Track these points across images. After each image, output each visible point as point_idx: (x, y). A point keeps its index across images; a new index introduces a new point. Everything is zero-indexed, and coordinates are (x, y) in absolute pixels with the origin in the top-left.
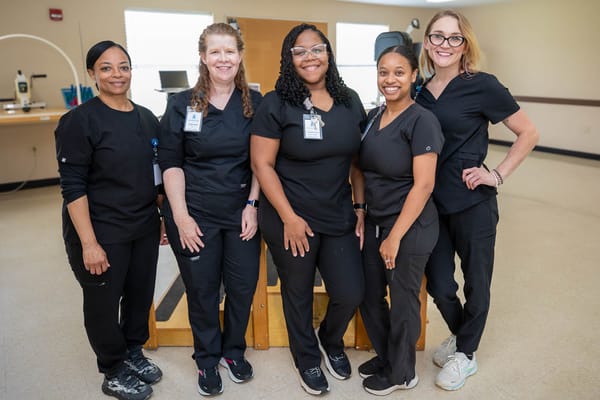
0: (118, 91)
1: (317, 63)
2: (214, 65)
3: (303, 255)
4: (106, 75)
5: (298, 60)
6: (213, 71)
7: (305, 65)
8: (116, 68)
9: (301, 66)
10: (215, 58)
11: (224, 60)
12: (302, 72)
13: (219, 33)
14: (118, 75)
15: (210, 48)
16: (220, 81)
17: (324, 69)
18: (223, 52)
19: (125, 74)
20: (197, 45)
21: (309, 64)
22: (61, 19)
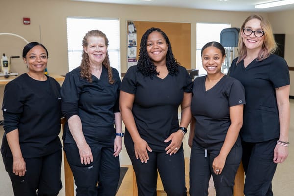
0: (39, 70)
1: (160, 49)
2: (92, 54)
3: (146, 162)
4: (32, 61)
5: (149, 48)
6: (92, 57)
7: (153, 51)
8: (38, 57)
9: (150, 52)
10: (93, 50)
11: (98, 51)
12: (151, 55)
13: (95, 35)
14: (39, 61)
15: (90, 44)
16: (95, 63)
17: (164, 53)
18: (97, 46)
19: (44, 60)
20: (82, 42)
21: (156, 50)
22: (29, 23)
